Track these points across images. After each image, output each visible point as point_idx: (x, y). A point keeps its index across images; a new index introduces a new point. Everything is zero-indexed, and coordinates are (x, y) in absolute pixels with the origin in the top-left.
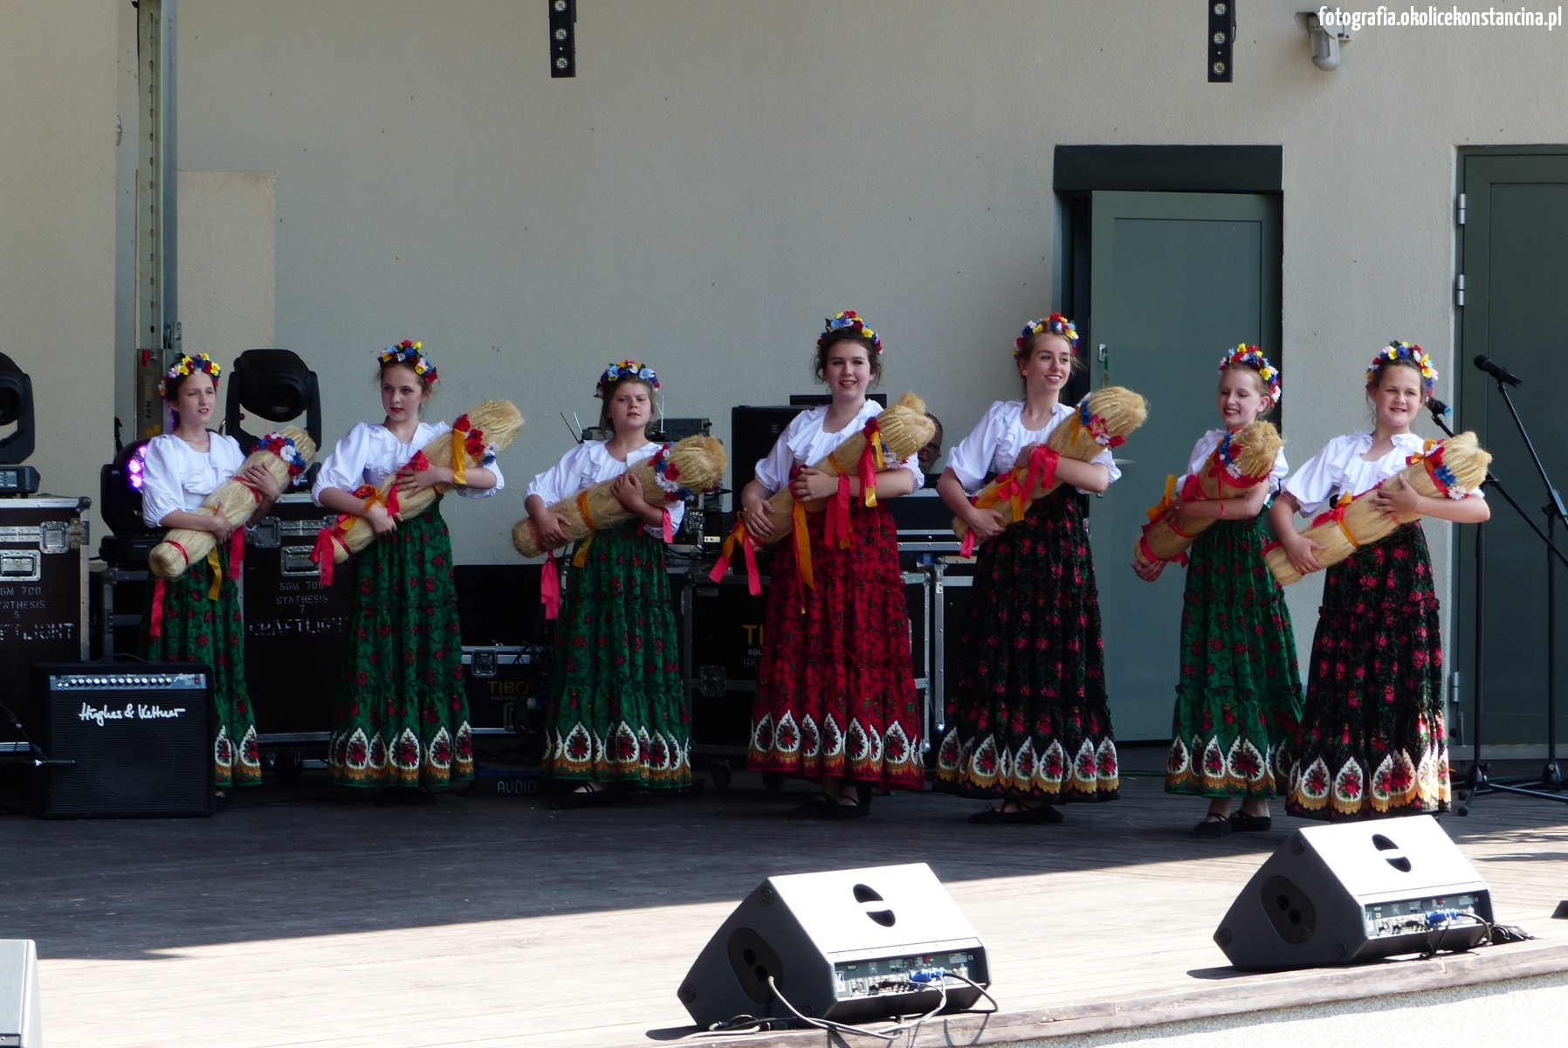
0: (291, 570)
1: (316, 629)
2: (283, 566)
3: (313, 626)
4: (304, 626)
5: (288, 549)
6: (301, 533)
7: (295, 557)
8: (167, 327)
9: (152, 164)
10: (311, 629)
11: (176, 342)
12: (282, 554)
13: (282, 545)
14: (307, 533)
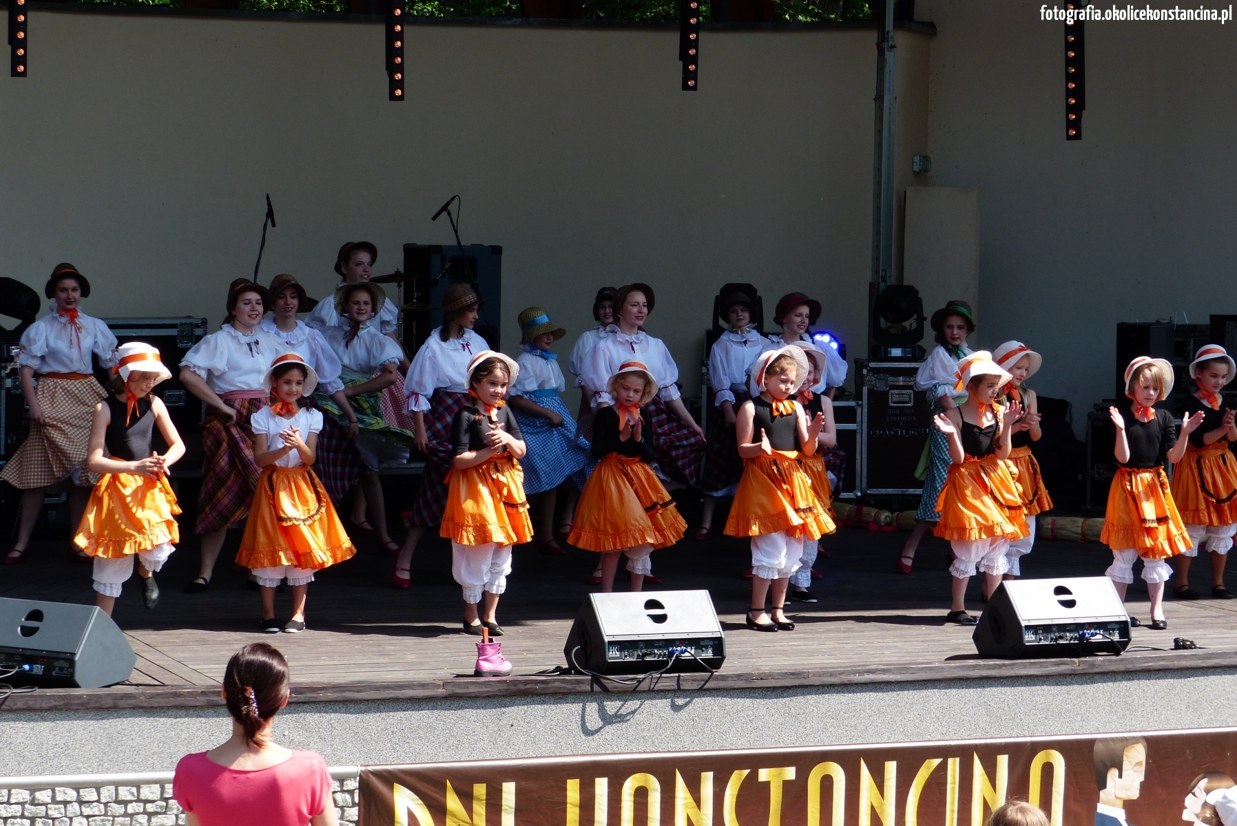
0: (895, 403)
1: (909, 435)
2: (890, 400)
3: (907, 433)
4: (902, 432)
5: (893, 391)
6: (901, 383)
7: (897, 396)
8: (884, 270)
10: (906, 435)
12: (890, 394)
13: (889, 390)
14: (904, 383)
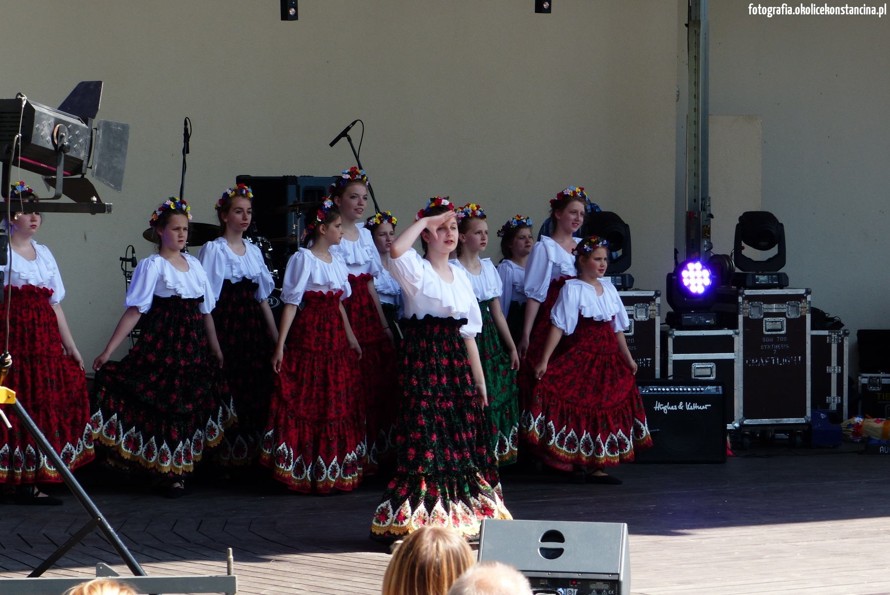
0: (769, 330)
1: (782, 363)
2: (764, 328)
4: (776, 361)
5: (767, 319)
6: (774, 311)
7: (771, 323)
8: (703, 199)
9: (695, 111)
10: (779, 363)
11: (708, 208)
12: (764, 322)
13: (763, 318)
14: (777, 311)
